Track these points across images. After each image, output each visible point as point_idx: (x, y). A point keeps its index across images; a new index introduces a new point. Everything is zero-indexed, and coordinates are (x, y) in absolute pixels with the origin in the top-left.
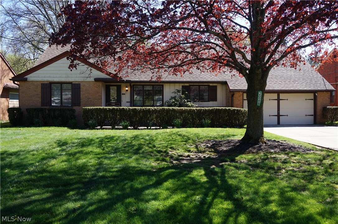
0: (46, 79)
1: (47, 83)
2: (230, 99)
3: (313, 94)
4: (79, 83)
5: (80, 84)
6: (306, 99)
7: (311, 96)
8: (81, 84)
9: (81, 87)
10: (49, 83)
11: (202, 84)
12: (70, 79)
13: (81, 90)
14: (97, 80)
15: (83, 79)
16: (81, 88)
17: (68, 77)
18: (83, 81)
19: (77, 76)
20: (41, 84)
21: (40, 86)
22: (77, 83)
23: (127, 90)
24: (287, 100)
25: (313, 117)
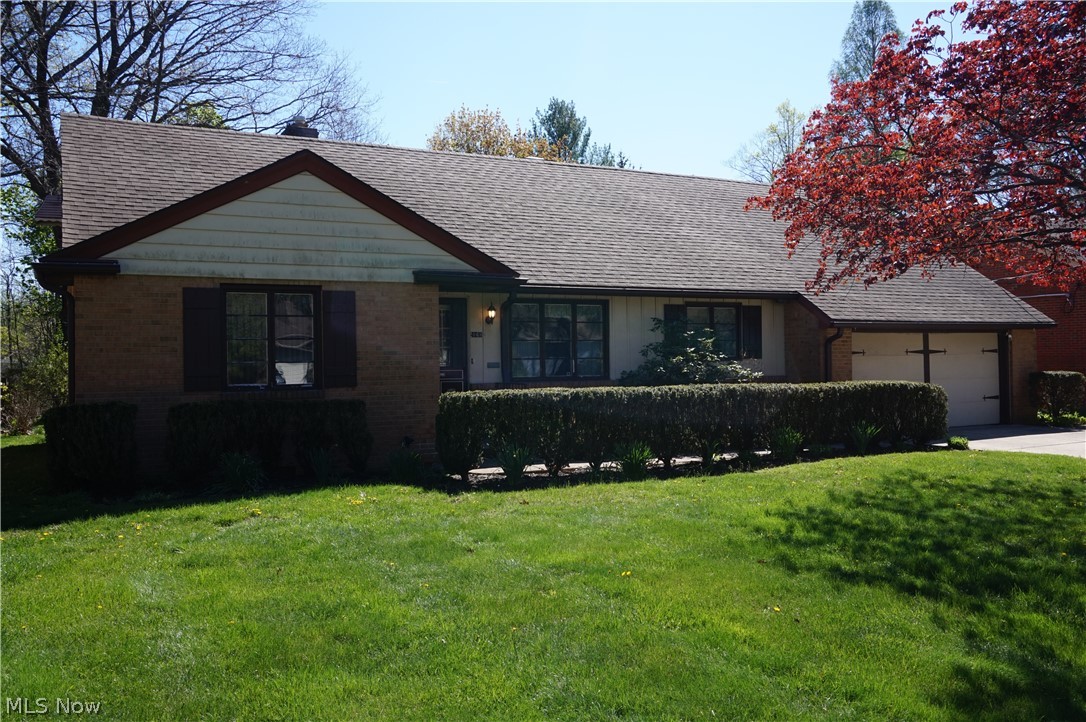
0: (206, 269)
1: (210, 285)
2: (822, 350)
3: (996, 334)
4: (350, 288)
5: (353, 293)
6: (983, 351)
7: (992, 340)
8: (358, 293)
9: (360, 305)
10: (218, 286)
11: (721, 300)
12: (314, 269)
13: (359, 319)
14: (423, 278)
15: (365, 272)
16: (358, 309)
17: (304, 262)
18: (366, 280)
19: (341, 261)
20: (185, 289)
21: (180, 299)
22: (340, 288)
23: (489, 321)
24: (945, 351)
25: (997, 402)
